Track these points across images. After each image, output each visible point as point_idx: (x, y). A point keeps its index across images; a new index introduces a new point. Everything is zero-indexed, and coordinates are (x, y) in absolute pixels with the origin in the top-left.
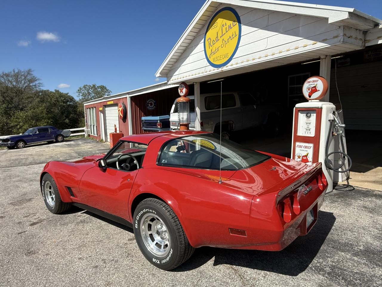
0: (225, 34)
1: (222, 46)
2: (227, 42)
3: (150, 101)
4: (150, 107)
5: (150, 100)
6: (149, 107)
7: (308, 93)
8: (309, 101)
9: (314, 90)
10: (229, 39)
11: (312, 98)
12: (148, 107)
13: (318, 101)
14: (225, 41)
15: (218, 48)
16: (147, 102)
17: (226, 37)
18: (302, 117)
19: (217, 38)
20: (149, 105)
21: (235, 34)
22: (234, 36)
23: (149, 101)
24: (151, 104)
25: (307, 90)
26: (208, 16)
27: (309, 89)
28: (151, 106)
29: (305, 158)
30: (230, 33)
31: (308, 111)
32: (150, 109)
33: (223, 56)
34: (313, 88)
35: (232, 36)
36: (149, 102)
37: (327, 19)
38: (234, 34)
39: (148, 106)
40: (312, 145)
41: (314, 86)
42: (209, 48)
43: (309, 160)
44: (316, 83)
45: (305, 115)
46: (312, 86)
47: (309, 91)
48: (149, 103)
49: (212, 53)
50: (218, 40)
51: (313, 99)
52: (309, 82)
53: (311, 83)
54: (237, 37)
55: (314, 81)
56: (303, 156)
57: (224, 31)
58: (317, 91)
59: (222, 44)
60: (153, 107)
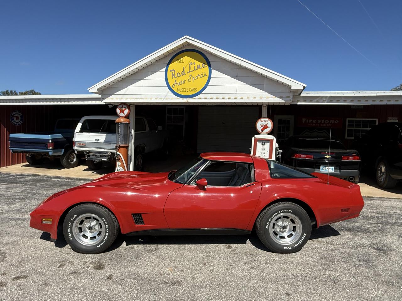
0: (193, 71)
1: (190, 80)
2: (195, 79)
3: (16, 114)
4: (16, 122)
5: (16, 112)
6: (14, 121)
7: (261, 129)
8: (262, 134)
9: (266, 127)
10: (198, 77)
11: (263, 132)
13: (267, 134)
14: (193, 77)
15: (184, 81)
16: (11, 115)
17: (195, 74)
18: (259, 144)
19: (183, 72)
20: (15, 119)
21: (205, 74)
22: (203, 75)
23: (14, 113)
24: (17, 118)
25: (261, 126)
27: (262, 126)
28: (17, 120)
30: (199, 72)
31: (263, 141)
32: (16, 123)
33: (191, 90)
34: (265, 125)
35: (202, 75)
36: (14, 115)
39: (13, 119)
41: (266, 124)
42: (173, 78)
44: (267, 123)
46: (265, 124)
47: (262, 127)
48: (15, 117)
49: (176, 84)
50: (185, 74)
51: (265, 133)
52: (262, 121)
53: (263, 122)
54: (207, 77)
55: (265, 121)
57: (192, 69)
58: (268, 128)
59: (189, 79)
60: (19, 122)
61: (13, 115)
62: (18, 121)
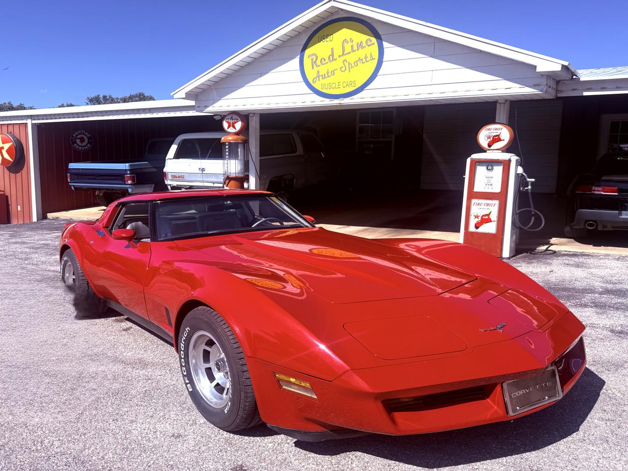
0: (349, 53)
1: (343, 69)
2: (353, 65)
5: (79, 132)
6: (78, 145)
7: (488, 142)
8: (488, 151)
9: (497, 139)
10: (359, 62)
11: (492, 148)
12: (75, 145)
13: (500, 151)
14: (349, 64)
15: (333, 71)
17: (352, 58)
18: (481, 170)
19: (331, 57)
20: (78, 141)
21: (371, 56)
22: (368, 59)
23: (77, 133)
24: (82, 140)
25: (486, 138)
26: (314, 23)
27: (489, 138)
28: (82, 143)
29: (487, 217)
30: (361, 53)
31: (490, 164)
32: (80, 148)
33: (345, 85)
34: (495, 136)
36: (77, 136)
37: (535, 67)
38: (369, 56)
39: (76, 142)
40: (497, 202)
41: (497, 134)
42: (313, 68)
43: (492, 219)
44: (499, 131)
45: (485, 167)
46: (495, 134)
47: (489, 140)
48: (78, 138)
49: (319, 76)
50: (334, 60)
51: (495, 150)
52: (489, 129)
53: (492, 131)
54: (375, 62)
55: (496, 129)
56: (484, 216)
57: (348, 49)
58: (501, 140)
59: (342, 67)
60: (85, 146)
61: (74, 135)
62: (84, 144)
